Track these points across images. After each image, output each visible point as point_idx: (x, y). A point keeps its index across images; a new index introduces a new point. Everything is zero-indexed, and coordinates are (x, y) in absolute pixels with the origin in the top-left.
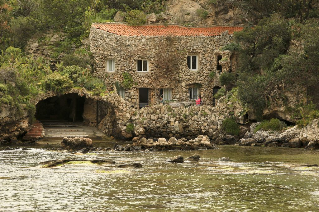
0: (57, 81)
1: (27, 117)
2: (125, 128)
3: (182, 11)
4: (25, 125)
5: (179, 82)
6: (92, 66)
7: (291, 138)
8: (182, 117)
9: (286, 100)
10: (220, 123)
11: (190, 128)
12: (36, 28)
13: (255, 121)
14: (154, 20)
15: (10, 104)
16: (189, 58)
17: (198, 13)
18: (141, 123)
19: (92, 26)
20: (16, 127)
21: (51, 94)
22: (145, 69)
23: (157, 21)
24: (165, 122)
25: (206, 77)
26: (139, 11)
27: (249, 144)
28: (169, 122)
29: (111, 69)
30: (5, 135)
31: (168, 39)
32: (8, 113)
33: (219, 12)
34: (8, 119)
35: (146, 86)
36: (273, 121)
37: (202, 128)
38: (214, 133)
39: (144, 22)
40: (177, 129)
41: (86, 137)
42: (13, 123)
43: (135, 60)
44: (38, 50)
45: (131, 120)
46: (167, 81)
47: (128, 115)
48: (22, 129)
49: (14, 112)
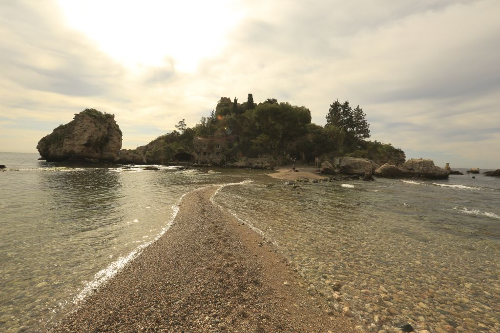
0: (181, 149)
5: (214, 151)
6: (193, 146)
7: (235, 165)
8: (210, 159)
9: (236, 155)
10: (220, 161)
13: (228, 161)
14: (210, 136)
15: (166, 154)
17: (221, 136)
21: (179, 152)
22: (205, 148)
25: (221, 150)
28: (206, 160)
29: (197, 147)
31: (212, 141)
35: (205, 152)
37: (215, 162)
39: (207, 137)
43: (203, 145)
46: (211, 151)
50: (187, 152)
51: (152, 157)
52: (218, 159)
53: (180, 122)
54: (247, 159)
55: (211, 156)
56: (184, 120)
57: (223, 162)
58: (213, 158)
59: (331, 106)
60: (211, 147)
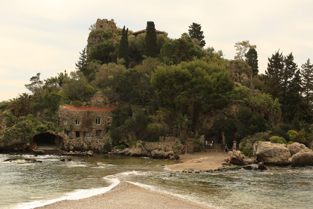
0: (41, 127)
1: (29, 141)
2: (66, 147)
3: (97, 101)
4: (28, 144)
5: (92, 129)
6: (59, 122)
7: (127, 152)
8: (88, 143)
9: (128, 137)
10: (103, 146)
11: (91, 148)
12: (39, 107)
13: (116, 145)
14: (85, 105)
15: (21, 136)
16: (97, 120)
17: (103, 102)
18: (73, 145)
19: (60, 106)
20: (25, 145)
21: (39, 133)
22: (79, 124)
23: (86, 105)
24: (82, 145)
25: (103, 127)
26: (78, 101)
27: (111, 154)
28: (83, 145)
29: (66, 123)
30: (20, 148)
31: (88, 112)
32: (21, 140)
33: (112, 102)
34: (21, 142)
35: (79, 130)
36: (122, 146)
37: (96, 148)
38: (100, 150)
39: (81, 105)
40: (86, 148)
41: (41, 150)
42: (24, 144)
43: (75, 120)
44: (40, 115)
45: (69, 144)
46: (87, 129)
47: (68, 142)
48: (27, 146)
49: (24, 139)
50: (51, 131)
51: (3, 141)
52: (100, 143)
53: (33, 78)
54: (143, 144)
55: (89, 138)
56: (38, 74)
57: (108, 148)
58: (93, 142)
59: (269, 59)
60: (88, 123)
